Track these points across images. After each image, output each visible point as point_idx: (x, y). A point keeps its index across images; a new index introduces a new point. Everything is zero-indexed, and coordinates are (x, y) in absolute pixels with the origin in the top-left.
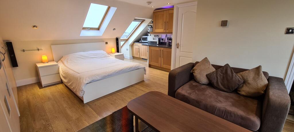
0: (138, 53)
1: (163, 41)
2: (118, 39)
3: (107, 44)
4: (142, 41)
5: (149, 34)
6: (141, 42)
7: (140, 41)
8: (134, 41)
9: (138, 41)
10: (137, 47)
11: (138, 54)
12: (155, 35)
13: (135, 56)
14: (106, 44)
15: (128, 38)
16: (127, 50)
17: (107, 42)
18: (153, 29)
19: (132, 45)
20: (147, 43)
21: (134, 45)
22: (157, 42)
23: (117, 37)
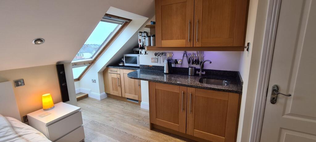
0: (119, 88)
1: (178, 66)
3: (22, 84)
4: (126, 64)
5: (143, 51)
6: (123, 66)
7: (121, 65)
8: (109, 63)
9: (116, 63)
10: (115, 76)
11: (117, 90)
12: (157, 52)
13: (112, 92)
14: (17, 85)
15: (93, 58)
16: (94, 81)
18: (154, 40)
19: (104, 73)
21: (109, 71)
22: (164, 67)
23: (58, 63)
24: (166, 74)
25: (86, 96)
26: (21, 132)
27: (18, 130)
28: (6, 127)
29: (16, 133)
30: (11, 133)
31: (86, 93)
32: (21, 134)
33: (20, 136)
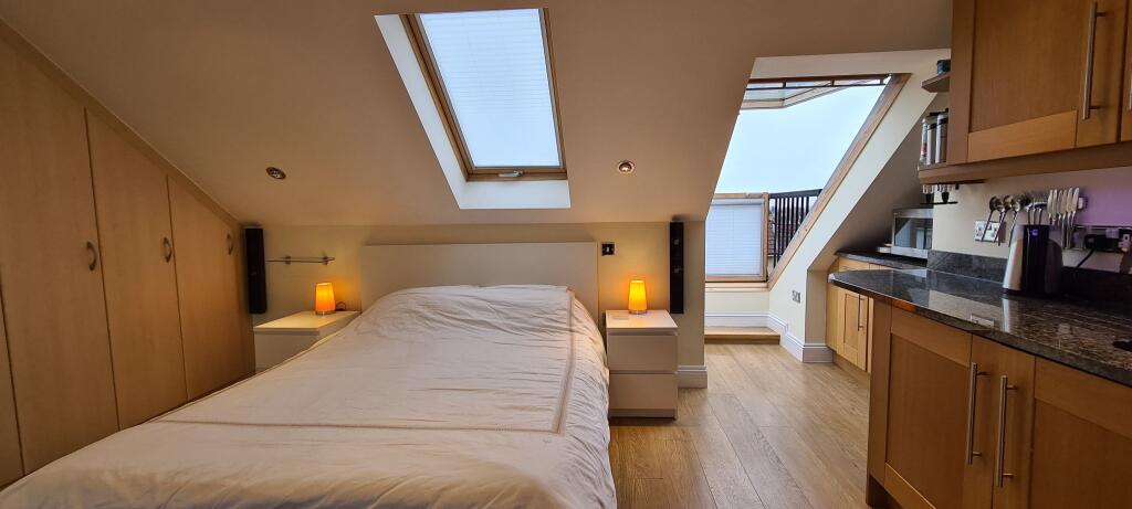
2: (682, 224)
3: (611, 253)
4: (895, 250)
5: (937, 193)
6: (889, 256)
7: (883, 250)
9: (862, 243)
11: (855, 343)
13: (840, 349)
14: (604, 253)
16: (797, 297)
17: (611, 246)
20: (921, 262)
22: (1005, 261)
23: (675, 218)
24: (1010, 293)
25: (774, 341)
26: (577, 326)
27: (574, 321)
28: (565, 310)
29: (571, 325)
30: (565, 321)
31: (778, 332)
32: (574, 328)
33: (571, 331)
